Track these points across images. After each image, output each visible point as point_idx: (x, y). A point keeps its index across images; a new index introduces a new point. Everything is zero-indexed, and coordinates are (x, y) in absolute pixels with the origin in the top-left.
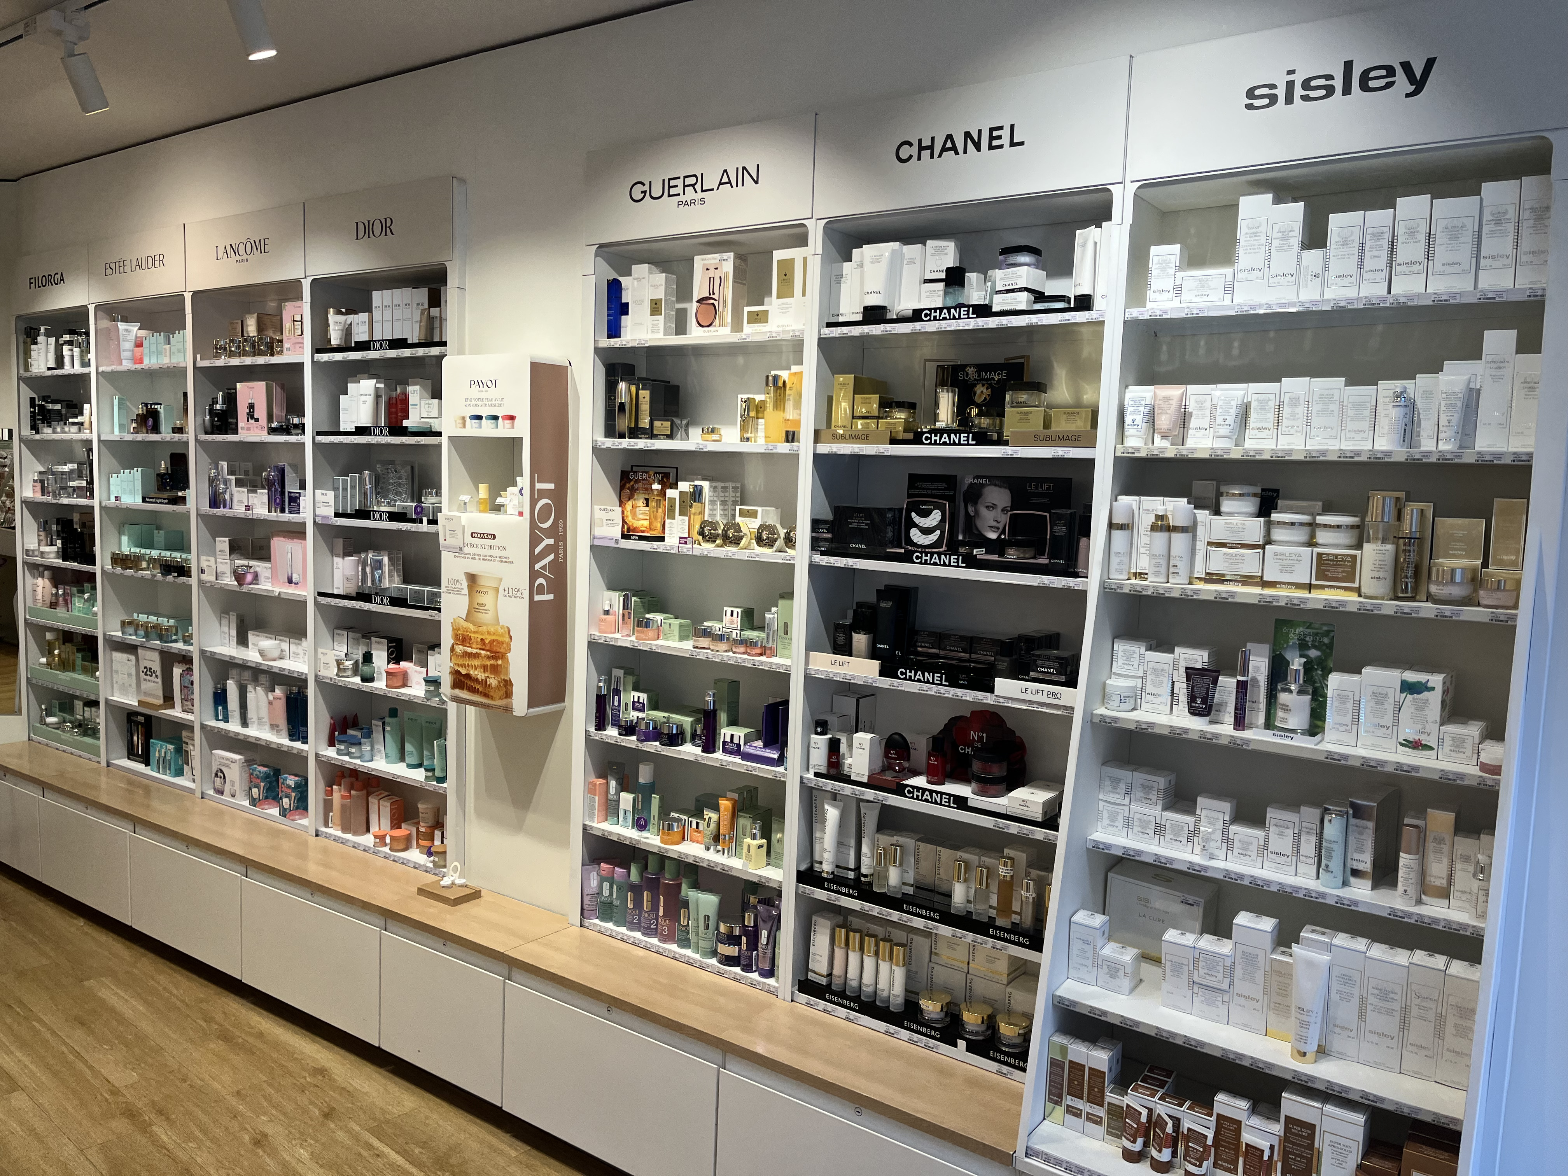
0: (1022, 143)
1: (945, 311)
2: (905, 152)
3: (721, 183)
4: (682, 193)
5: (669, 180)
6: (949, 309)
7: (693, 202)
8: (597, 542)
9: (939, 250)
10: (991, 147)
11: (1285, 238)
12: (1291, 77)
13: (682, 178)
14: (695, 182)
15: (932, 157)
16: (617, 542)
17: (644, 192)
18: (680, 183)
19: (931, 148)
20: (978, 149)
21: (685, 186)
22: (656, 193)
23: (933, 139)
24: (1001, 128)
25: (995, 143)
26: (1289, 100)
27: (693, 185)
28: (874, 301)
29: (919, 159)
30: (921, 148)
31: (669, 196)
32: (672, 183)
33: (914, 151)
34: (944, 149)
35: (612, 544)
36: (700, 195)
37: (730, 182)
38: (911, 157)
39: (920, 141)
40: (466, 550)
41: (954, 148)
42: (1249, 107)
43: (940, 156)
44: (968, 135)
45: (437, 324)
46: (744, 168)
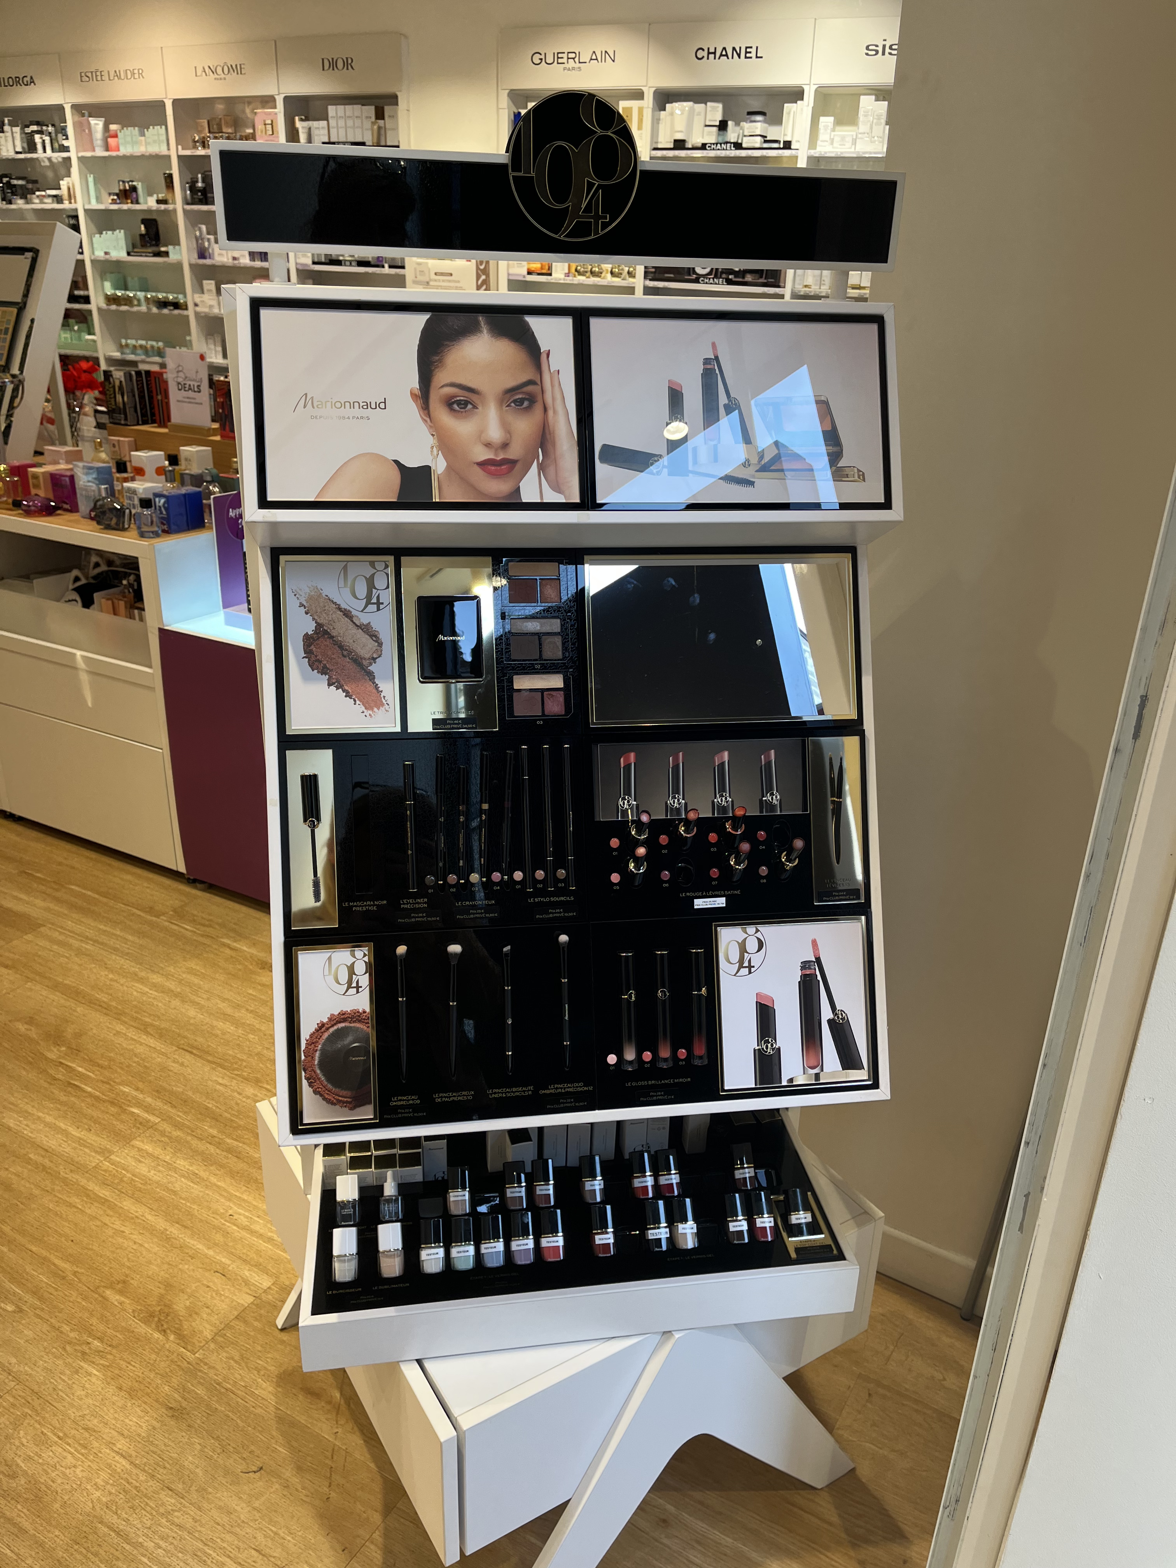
0: (761, 57)
1: (719, 145)
2: (699, 55)
3: (591, 59)
4: (566, 62)
5: (558, 53)
6: (721, 144)
7: (573, 68)
8: (511, 278)
9: (714, 108)
10: (746, 57)
11: (879, 119)
12: (884, 43)
13: (566, 54)
14: (574, 56)
15: (715, 58)
16: (524, 277)
17: (541, 59)
18: (565, 56)
19: (715, 53)
20: (739, 57)
21: (568, 58)
22: (550, 60)
23: (715, 48)
24: (751, 47)
25: (748, 55)
26: (883, 54)
27: (574, 59)
28: (679, 136)
29: (708, 59)
30: (709, 53)
31: (558, 63)
32: (560, 55)
33: (705, 54)
34: (721, 55)
35: (521, 278)
36: (578, 65)
37: (597, 59)
38: (703, 57)
39: (709, 49)
40: (431, 283)
41: (726, 55)
42: (867, 54)
43: (719, 58)
44: (734, 49)
45: (383, 132)
46: (606, 52)
